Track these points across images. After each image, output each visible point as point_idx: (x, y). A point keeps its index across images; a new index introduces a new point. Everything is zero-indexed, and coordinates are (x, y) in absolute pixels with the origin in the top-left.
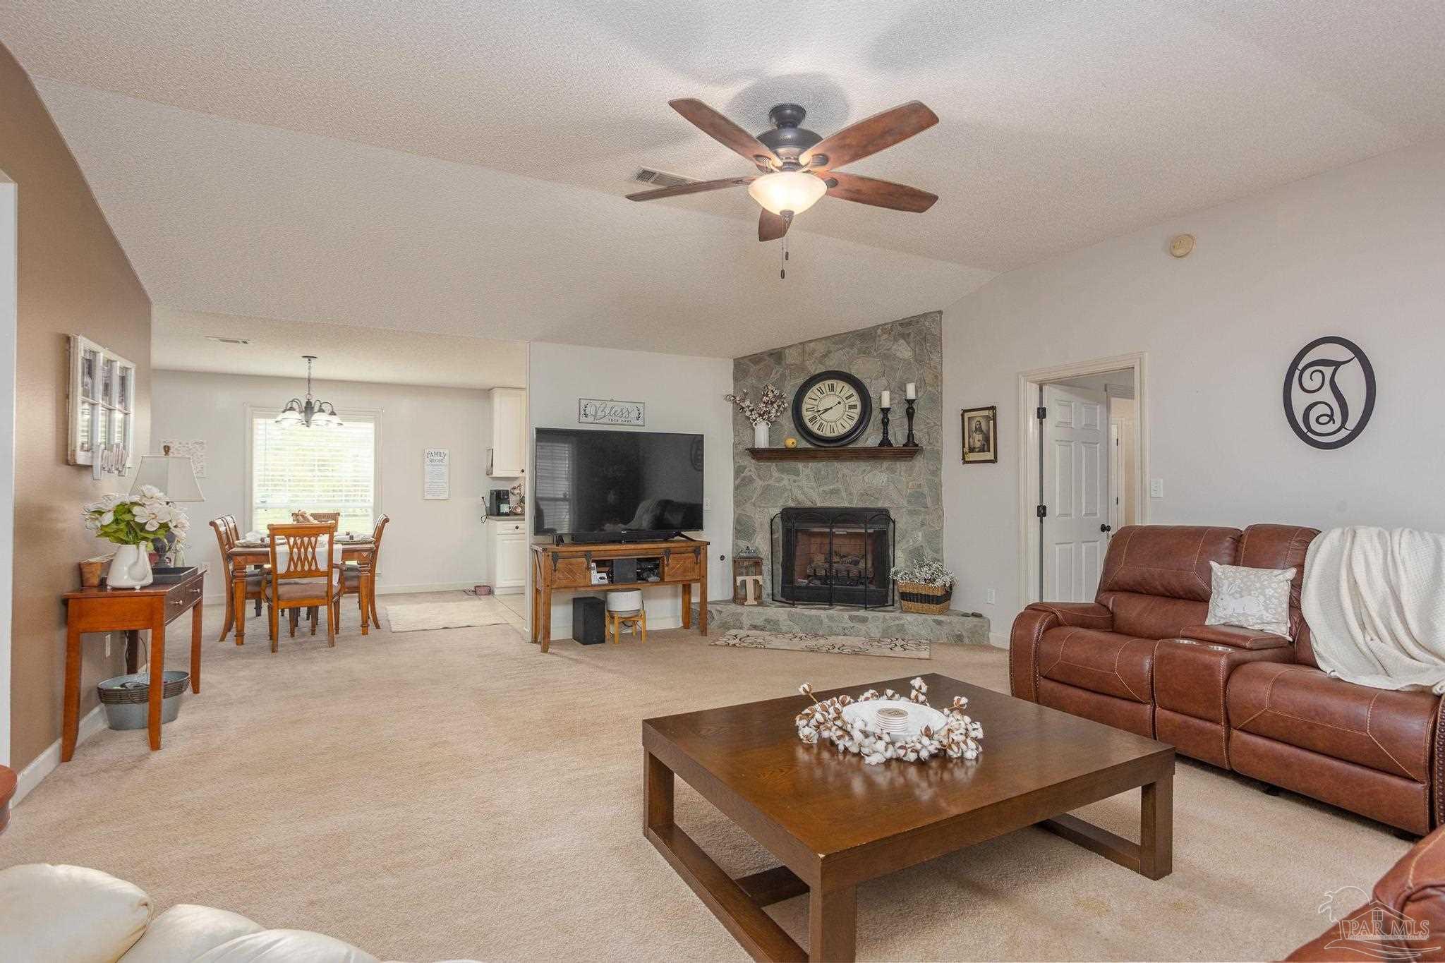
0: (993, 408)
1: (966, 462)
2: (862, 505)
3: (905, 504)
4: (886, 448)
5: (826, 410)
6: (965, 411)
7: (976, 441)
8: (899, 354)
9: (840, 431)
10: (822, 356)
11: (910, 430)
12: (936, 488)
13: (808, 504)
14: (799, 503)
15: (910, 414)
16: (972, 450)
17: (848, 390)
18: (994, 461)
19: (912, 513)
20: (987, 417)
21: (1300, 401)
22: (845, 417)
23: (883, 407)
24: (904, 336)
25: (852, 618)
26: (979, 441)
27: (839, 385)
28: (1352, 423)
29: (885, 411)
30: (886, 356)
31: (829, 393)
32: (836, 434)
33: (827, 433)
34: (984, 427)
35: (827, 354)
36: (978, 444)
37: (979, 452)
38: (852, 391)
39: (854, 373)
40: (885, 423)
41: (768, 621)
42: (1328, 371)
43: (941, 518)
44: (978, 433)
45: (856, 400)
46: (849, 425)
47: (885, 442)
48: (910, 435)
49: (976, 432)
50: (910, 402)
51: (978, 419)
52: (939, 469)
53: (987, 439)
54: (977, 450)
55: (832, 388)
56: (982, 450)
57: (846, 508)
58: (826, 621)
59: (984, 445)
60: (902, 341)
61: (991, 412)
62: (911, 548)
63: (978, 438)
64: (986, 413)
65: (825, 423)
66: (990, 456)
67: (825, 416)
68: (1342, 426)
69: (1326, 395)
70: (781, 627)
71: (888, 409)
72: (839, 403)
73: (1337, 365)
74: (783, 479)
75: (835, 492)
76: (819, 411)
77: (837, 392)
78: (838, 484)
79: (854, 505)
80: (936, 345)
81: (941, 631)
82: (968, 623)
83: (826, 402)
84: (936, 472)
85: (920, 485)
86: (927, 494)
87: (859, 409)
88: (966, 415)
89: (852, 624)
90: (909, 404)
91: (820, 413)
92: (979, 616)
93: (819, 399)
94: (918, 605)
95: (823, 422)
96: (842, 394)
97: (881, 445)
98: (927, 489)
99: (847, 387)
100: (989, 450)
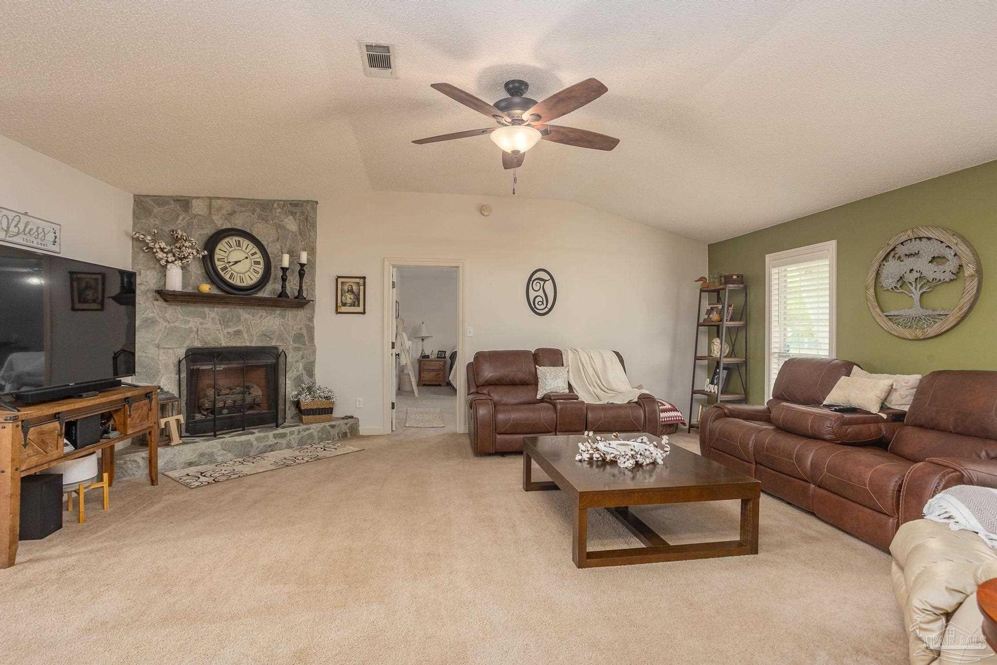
0: (364, 278)
1: (337, 313)
2: (260, 345)
3: (292, 343)
4: (284, 299)
5: (236, 262)
6: (339, 277)
7: (348, 298)
8: (288, 227)
9: (248, 282)
10: (228, 214)
11: (301, 287)
12: (311, 330)
13: (213, 344)
14: (206, 343)
15: (301, 275)
16: (344, 305)
17: (252, 248)
18: (364, 313)
19: (297, 349)
20: (359, 284)
21: (532, 294)
22: (251, 270)
23: (283, 266)
24: (293, 214)
25: (275, 436)
26: (351, 298)
27: (245, 242)
28: (549, 306)
29: (284, 270)
30: (280, 227)
31: (237, 248)
32: (244, 284)
33: (237, 282)
34: (355, 288)
35: (233, 213)
36: (349, 301)
37: (350, 306)
38: (256, 250)
39: (254, 234)
40: (284, 279)
41: (202, 455)
42: (542, 283)
43: (314, 352)
45: (259, 257)
46: (256, 278)
47: (283, 294)
48: (300, 290)
49: (348, 292)
50: (302, 265)
51: (350, 284)
52: (313, 317)
53: (357, 298)
54: (349, 305)
55: (239, 244)
56: (353, 305)
57: (247, 347)
58: (255, 443)
59: (355, 302)
60: (291, 217)
61: (361, 281)
62: (295, 376)
63: (349, 298)
64: (358, 280)
65: (235, 274)
66: (360, 309)
67: (235, 268)
68: (546, 307)
69: (541, 293)
70: (216, 457)
71: (287, 269)
72: (247, 258)
73: (545, 281)
74: (189, 322)
75: (238, 333)
76: (230, 262)
77: (244, 249)
78: (241, 328)
79: (253, 345)
80: (314, 226)
81: (335, 432)
82: (346, 424)
83: (236, 255)
84: (311, 319)
85: (301, 329)
86: (305, 335)
87: (262, 266)
88: (340, 280)
89: (276, 441)
90: (301, 267)
91: (231, 264)
92: (352, 417)
93: (228, 252)
94: (317, 417)
95: (233, 272)
96: (247, 251)
97: (280, 296)
98: (304, 332)
99: (251, 245)
100: (359, 306)
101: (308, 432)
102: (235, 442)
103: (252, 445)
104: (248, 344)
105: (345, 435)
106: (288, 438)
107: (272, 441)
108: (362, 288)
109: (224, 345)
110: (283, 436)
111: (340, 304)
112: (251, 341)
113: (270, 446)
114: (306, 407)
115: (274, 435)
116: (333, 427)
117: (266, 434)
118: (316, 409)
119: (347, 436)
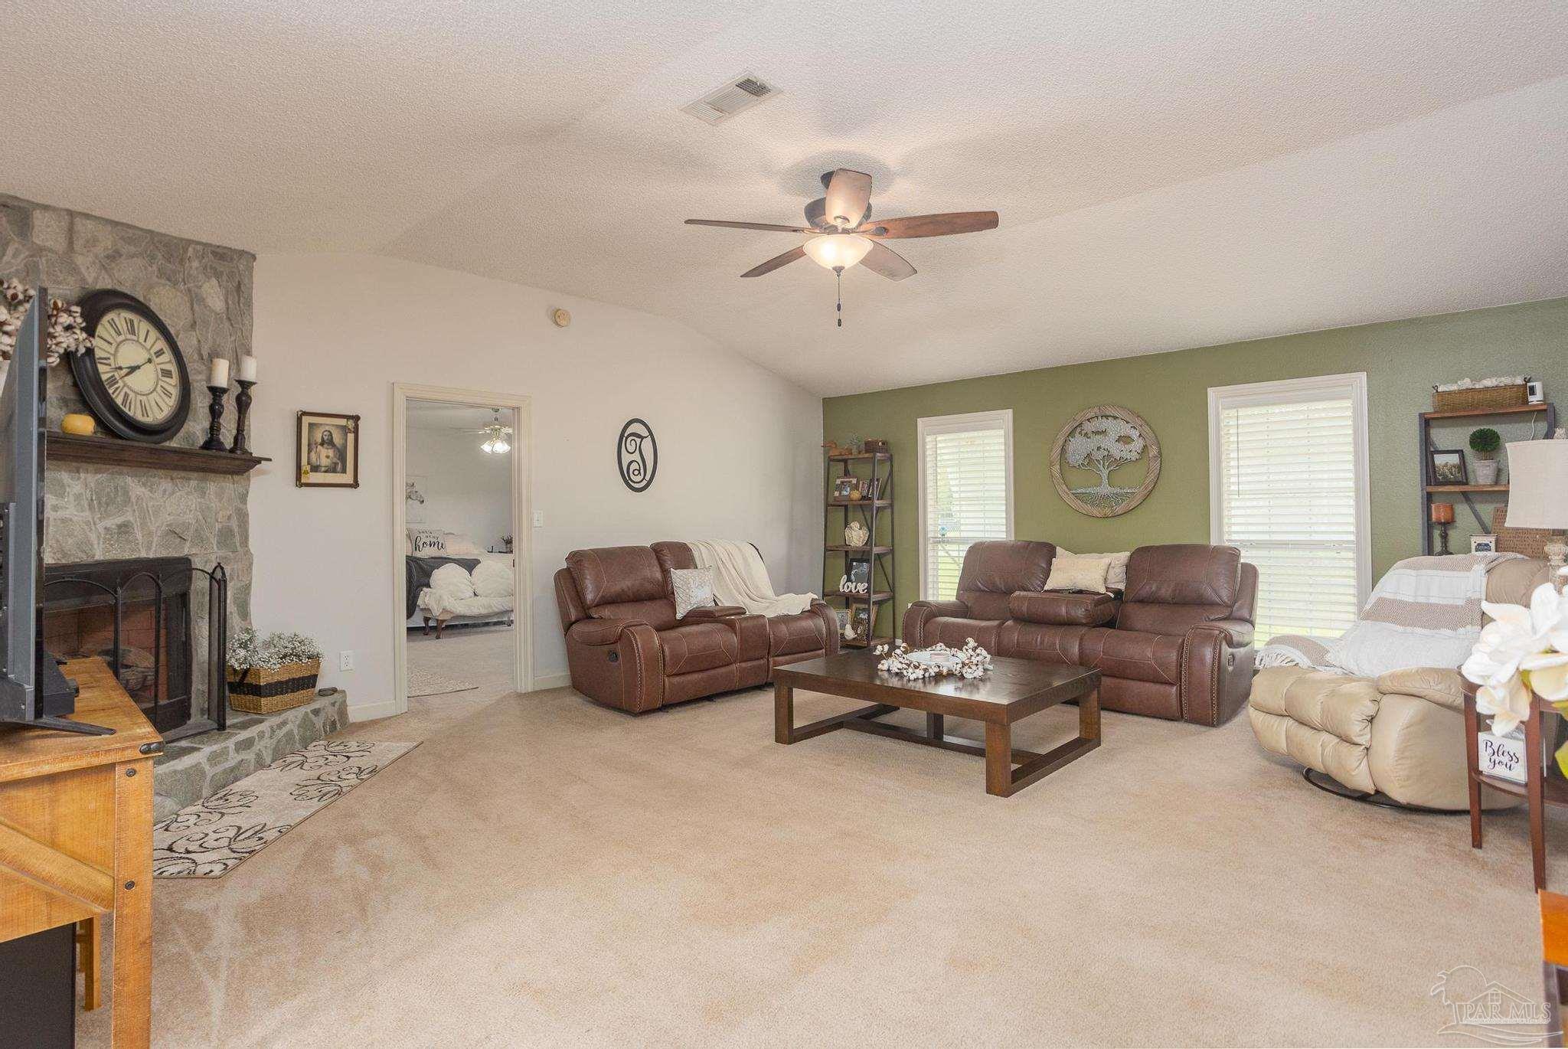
0: (356, 418)
1: (301, 484)
2: (164, 554)
4: (213, 452)
6: (305, 413)
7: (323, 456)
8: (210, 302)
9: (155, 415)
10: (108, 257)
11: (240, 428)
12: (243, 517)
15: (242, 403)
16: (315, 469)
17: (155, 338)
18: (355, 485)
19: (224, 561)
20: (344, 430)
21: (626, 458)
22: (159, 389)
23: (215, 385)
24: (218, 275)
25: (237, 747)
26: (328, 457)
27: (143, 326)
28: (648, 477)
29: (216, 392)
30: (195, 299)
31: (129, 336)
32: (149, 419)
33: (135, 412)
34: (337, 439)
35: (114, 256)
36: (325, 462)
37: (326, 472)
38: (161, 343)
39: (153, 307)
40: (214, 412)
42: (638, 440)
43: (250, 565)
44: (325, 446)
45: (167, 360)
46: (167, 407)
47: (212, 442)
48: (239, 434)
49: (322, 444)
50: (245, 385)
51: (327, 428)
52: (246, 493)
53: (342, 455)
54: (323, 469)
55: (131, 328)
56: (332, 469)
58: (207, 768)
59: (336, 464)
60: (214, 281)
61: (351, 424)
63: (325, 456)
64: (343, 422)
65: (132, 395)
66: (348, 478)
67: (129, 380)
68: (644, 478)
69: (636, 457)
71: (221, 391)
72: (150, 361)
73: (642, 438)
75: (124, 528)
76: (120, 368)
77: (142, 340)
78: (129, 517)
79: (151, 556)
80: (249, 304)
81: (319, 722)
82: (333, 704)
83: (131, 354)
84: (243, 498)
85: (229, 518)
86: (236, 530)
87: (175, 380)
88: (306, 420)
89: (239, 758)
90: (243, 388)
91: (125, 371)
92: (334, 690)
93: (114, 345)
94: (288, 697)
95: (128, 392)
96: (148, 344)
97: (207, 445)
98: (234, 524)
99: (154, 334)
100: (344, 471)
101: (285, 730)
102: (175, 772)
103: (203, 773)
104: (143, 555)
105: (333, 725)
106: (256, 747)
107: (233, 759)
108: (351, 436)
109: (99, 556)
110: (248, 744)
111: (305, 467)
112: (149, 548)
113: (232, 770)
114: (270, 680)
116: (316, 712)
117: (223, 745)
118: (287, 682)
119: (335, 728)
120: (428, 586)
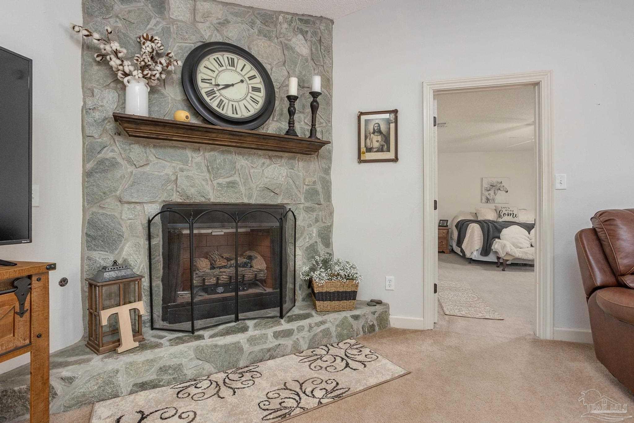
0: (395, 112)
1: (361, 161)
2: (262, 201)
3: (303, 201)
4: (292, 140)
5: (227, 86)
6: (362, 114)
7: (374, 141)
8: (297, 49)
9: (243, 114)
10: (219, 23)
11: (313, 125)
12: (327, 185)
13: (199, 199)
14: (188, 197)
15: (314, 108)
16: (369, 150)
17: (250, 70)
18: (396, 160)
19: (308, 210)
20: (388, 122)
22: (248, 98)
23: (290, 94)
24: (303, 32)
25: (277, 335)
26: (377, 141)
27: (241, 62)
29: (292, 99)
30: (286, 47)
31: (229, 67)
32: (238, 116)
33: (228, 112)
34: (383, 128)
36: (376, 145)
37: (378, 151)
38: (254, 72)
39: (253, 53)
40: (291, 113)
41: (163, 370)
43: (331, 214)
44: (376, 134)
45: (258, 82)
46: (254, 109)
47: (290, 133)
48: (313, 131)
49: (374, 133)
50: (315, 95)
51: (377, 122)
52: (330, 168)
53: (387, 139)
54: (376, 149)
55: (232, 63)
56: (380, 150)
57: (244, 205)
58: (246, 347)
59: (383, 146)
60: (301, 36)
61: (392, 116)
62: (307, 245)
63: (376, 141)
64: (387, 116)
65: (226, 101)
66: (391, 155)
67: (224, 92)
70: (185, 372)
71: (296, 98)
72: (242, 81)
74: (164, 167)
75: (232, 185)
76: (218, 85)
77: (239, 69)
78: (236, 178)
79: (253, 201)
80: (329, 50)
81: (357, 325)
82: (374, 313)
83: (226, 77)
84: (327, 171)
85: (314, 182)
86: (320, 190)
87: (263, 93)
88: (363, 118)
89: (277, 343)
90: (314, 97)
91: (221, 87)
92: (379, 303)
93: (217, 72)
94: (335, 303)
95: (223, 99)
96: (244, 73)
97: (287, 133)
98: (319, 187)
99: (249, 66)
100: (388, 150)
101: (323, 327)
102: (216, 346)
103: (241, 350)
104: (246, 201)
105: (372, 328)
106: (294, 337)
107: (272, 343)
108: (392, 126)
109: (213, 200)
110: (288, 333)
111: (363, 149)
112: (250, 197)
113: (269, 350)
114: (321, 290)
115: (275, 333)
116: (356, 317)
117: (264, 331)
118: (334, 293)
119: (374, 330)
120: (499, 238)
